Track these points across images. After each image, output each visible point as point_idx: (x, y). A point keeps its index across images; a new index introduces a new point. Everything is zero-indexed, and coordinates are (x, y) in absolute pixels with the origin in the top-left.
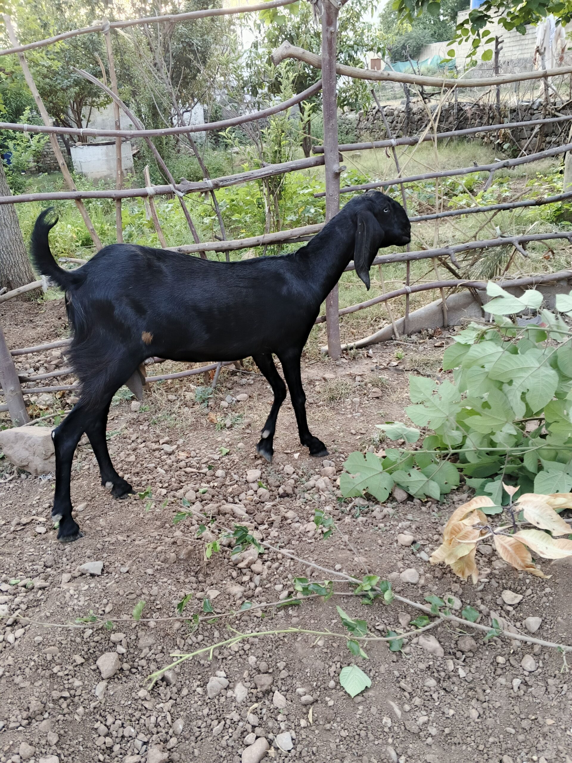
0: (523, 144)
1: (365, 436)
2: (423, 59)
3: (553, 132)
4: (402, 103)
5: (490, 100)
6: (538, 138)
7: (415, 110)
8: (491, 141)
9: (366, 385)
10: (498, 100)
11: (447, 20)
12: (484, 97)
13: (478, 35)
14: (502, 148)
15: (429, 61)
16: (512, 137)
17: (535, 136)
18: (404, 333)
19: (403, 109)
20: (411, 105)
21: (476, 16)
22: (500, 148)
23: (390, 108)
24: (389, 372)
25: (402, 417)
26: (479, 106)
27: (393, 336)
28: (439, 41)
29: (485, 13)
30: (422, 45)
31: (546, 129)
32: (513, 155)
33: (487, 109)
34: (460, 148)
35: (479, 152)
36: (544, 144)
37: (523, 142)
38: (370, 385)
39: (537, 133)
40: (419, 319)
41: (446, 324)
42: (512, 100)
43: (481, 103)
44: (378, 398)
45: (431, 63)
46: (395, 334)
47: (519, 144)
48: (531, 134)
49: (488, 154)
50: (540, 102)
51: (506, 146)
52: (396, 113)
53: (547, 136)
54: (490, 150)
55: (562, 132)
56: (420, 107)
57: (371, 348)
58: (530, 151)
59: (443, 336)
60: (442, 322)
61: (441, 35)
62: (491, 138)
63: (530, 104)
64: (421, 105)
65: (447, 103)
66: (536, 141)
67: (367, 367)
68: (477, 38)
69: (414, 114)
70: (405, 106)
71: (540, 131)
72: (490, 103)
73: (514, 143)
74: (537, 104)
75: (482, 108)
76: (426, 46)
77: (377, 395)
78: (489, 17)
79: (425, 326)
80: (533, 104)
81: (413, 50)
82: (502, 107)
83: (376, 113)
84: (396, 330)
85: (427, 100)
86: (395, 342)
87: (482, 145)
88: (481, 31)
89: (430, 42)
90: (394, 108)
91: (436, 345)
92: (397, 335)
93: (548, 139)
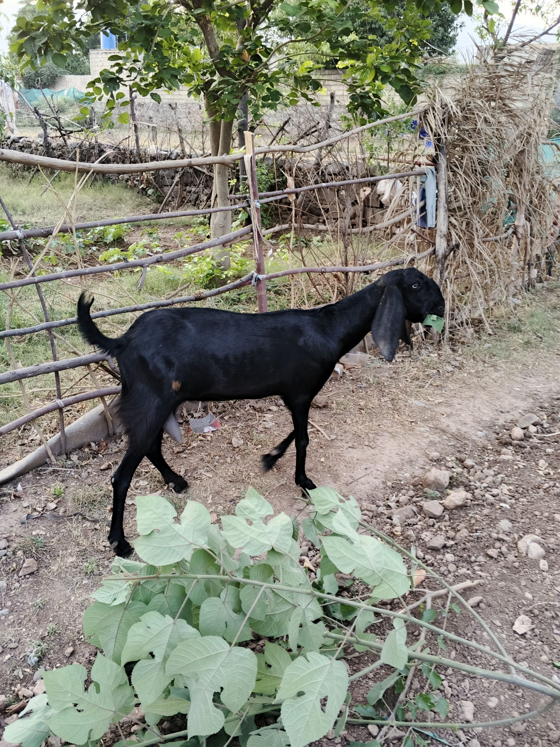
0: (165, 191)
1: (17, 652)
2: (59, 89)
3: (192, 182)
4: (40, 136)
5: (130, 145)
6: (179, 187)
7: (54, 145)
8: (136, 185)
9: (14, 553)
10: (138, 147)
11: (79, 54)
12: (124, 141)
13: (112, 96)
14: (147, 193)
15: (66, 92)
16: (154, 183)
17: (177, 185)
18: (60, 454)
19: (41, 143)
20: (49, 139)
21: (108, 77)
22: (144, 193)
23: (27, 139)
24: (46, 523)
25: (67, 602)
26: (120, 150)
27: (47, 460)
28: (73, 73)
29: (117, 75)
30: (57, 75)
31: (185, 179)
32: (158, 200)
33: (128, 153)
34: (106, 190)
35: (125, 194)
36: (185, 193)
37: (165, 189)
38: (20, 553)
39: (177, 182)
40: (79, 433)
41: (111, 432)
42: (151, 147)
43: (121, 147)
44: (32, 574)
45: (68, 94)
46: (49, 458)
47: (162, 191)
48: (173, 182)
49: (133, 198)
50: (177, 153)
51: (150, 192)
52: (34, 145)
53: (187, 185)
54: (135, 193)
55: (200, 183)
56: (60, 143)
57: (21, 481)
58: (173, 198)
59: (110, 452)
60: (106, 431)
61: (75, 69)
62: (135, 182)
63: (169, 153)
64: (61, 141)
65: (88, 143)
66: (177, 189)
67: (16, 516)
68: (111, 99)
69: (54, 149)
70: (43, 139)
71: (181, 180)
72: (131, 148)
73: (157, 189)
74: (175, 154)
75: (122, 151)
76: (60, 77)
77: (30, 571)
78: (121, 80)
79: (86, 440)
80: (171, 154)
81: (48, 79)
82: (142, 153)
83: (12, 143)
84: (50, 452)
85: (66, 137)
86: (51, 469)
87: (126, 188)
88: (115, 93)
89: (65, 73)
90: (31, 140)
91: (102, 468)
92: (53, 458)
93: (188, 188)
